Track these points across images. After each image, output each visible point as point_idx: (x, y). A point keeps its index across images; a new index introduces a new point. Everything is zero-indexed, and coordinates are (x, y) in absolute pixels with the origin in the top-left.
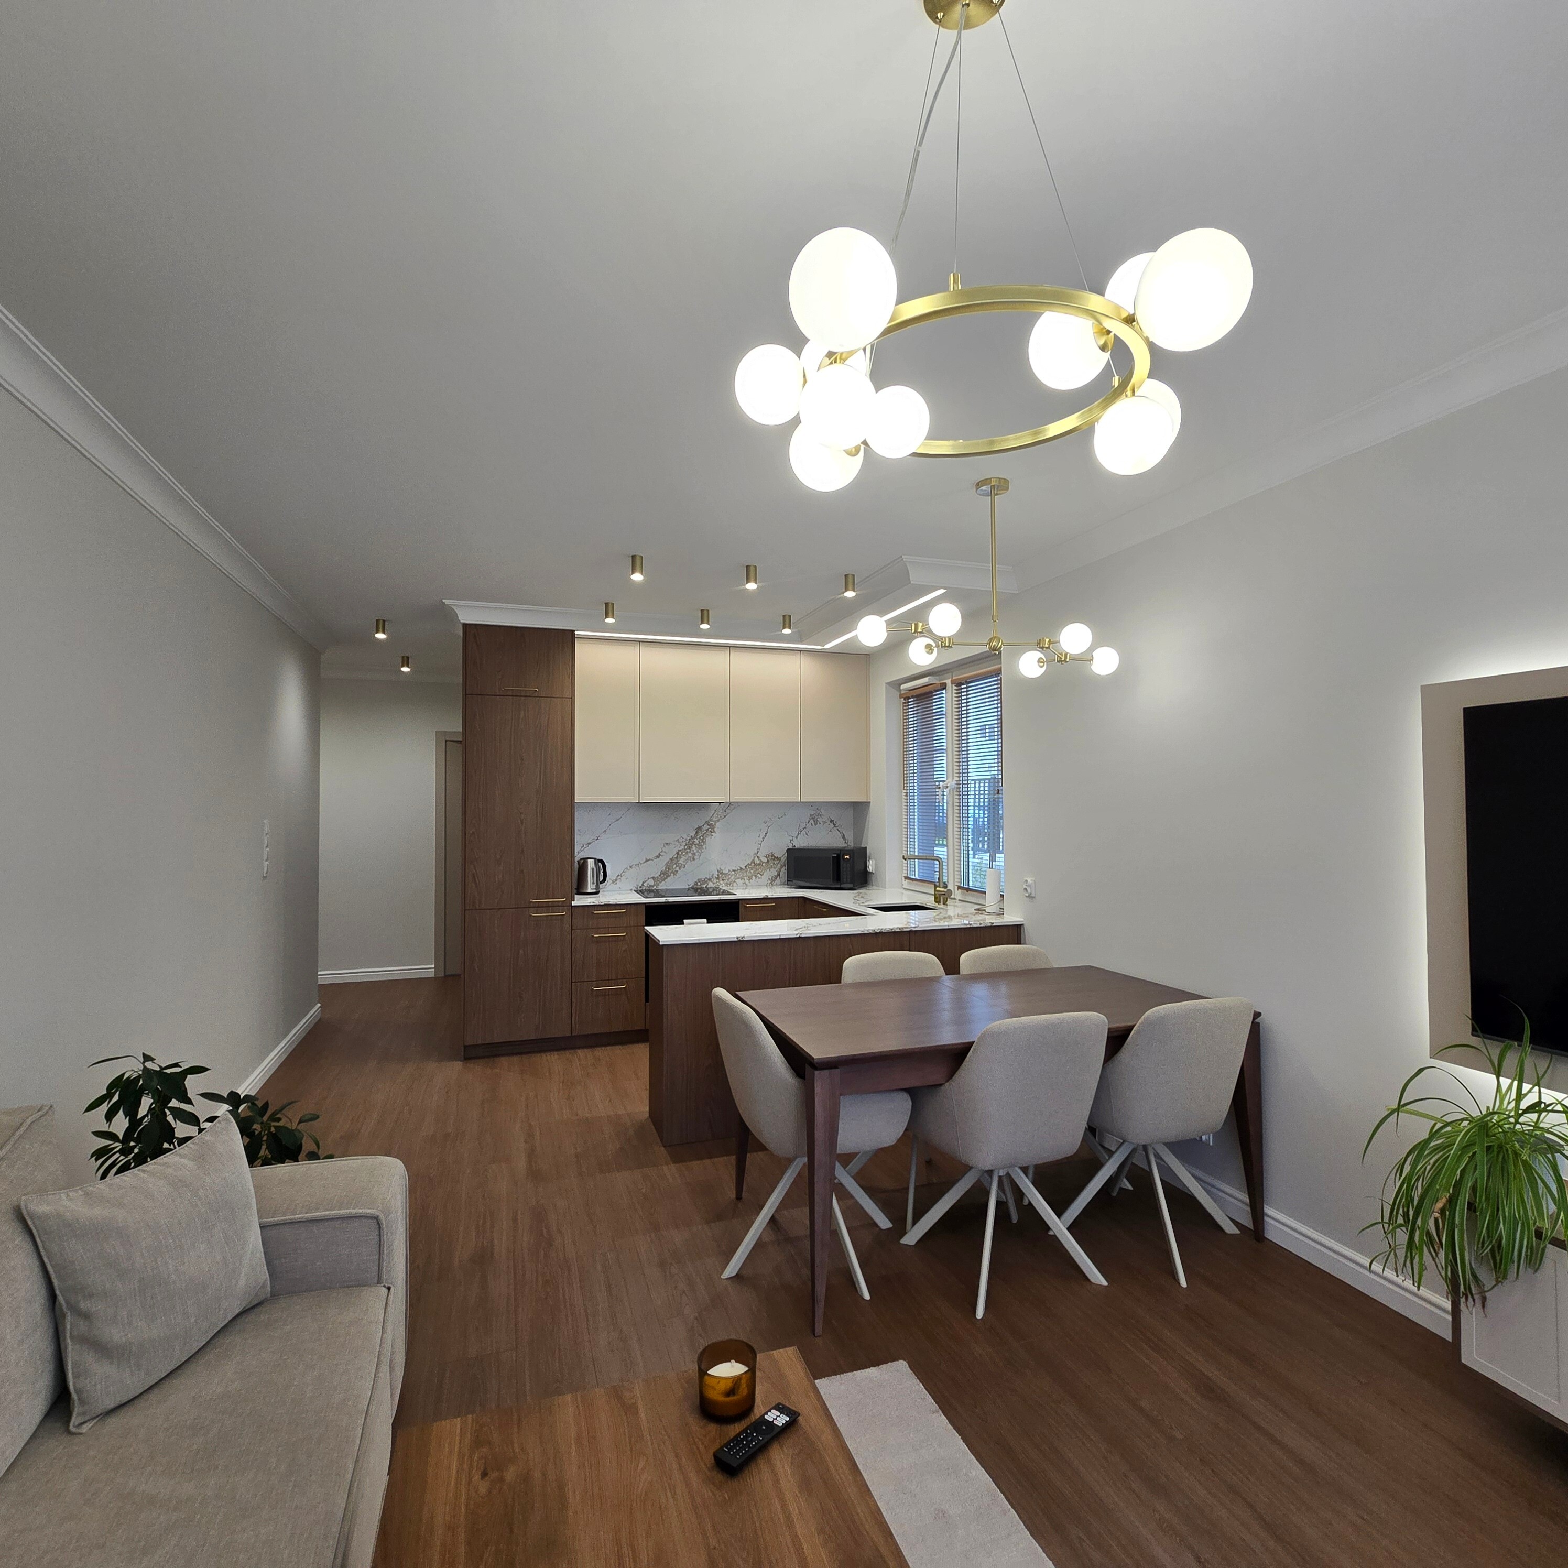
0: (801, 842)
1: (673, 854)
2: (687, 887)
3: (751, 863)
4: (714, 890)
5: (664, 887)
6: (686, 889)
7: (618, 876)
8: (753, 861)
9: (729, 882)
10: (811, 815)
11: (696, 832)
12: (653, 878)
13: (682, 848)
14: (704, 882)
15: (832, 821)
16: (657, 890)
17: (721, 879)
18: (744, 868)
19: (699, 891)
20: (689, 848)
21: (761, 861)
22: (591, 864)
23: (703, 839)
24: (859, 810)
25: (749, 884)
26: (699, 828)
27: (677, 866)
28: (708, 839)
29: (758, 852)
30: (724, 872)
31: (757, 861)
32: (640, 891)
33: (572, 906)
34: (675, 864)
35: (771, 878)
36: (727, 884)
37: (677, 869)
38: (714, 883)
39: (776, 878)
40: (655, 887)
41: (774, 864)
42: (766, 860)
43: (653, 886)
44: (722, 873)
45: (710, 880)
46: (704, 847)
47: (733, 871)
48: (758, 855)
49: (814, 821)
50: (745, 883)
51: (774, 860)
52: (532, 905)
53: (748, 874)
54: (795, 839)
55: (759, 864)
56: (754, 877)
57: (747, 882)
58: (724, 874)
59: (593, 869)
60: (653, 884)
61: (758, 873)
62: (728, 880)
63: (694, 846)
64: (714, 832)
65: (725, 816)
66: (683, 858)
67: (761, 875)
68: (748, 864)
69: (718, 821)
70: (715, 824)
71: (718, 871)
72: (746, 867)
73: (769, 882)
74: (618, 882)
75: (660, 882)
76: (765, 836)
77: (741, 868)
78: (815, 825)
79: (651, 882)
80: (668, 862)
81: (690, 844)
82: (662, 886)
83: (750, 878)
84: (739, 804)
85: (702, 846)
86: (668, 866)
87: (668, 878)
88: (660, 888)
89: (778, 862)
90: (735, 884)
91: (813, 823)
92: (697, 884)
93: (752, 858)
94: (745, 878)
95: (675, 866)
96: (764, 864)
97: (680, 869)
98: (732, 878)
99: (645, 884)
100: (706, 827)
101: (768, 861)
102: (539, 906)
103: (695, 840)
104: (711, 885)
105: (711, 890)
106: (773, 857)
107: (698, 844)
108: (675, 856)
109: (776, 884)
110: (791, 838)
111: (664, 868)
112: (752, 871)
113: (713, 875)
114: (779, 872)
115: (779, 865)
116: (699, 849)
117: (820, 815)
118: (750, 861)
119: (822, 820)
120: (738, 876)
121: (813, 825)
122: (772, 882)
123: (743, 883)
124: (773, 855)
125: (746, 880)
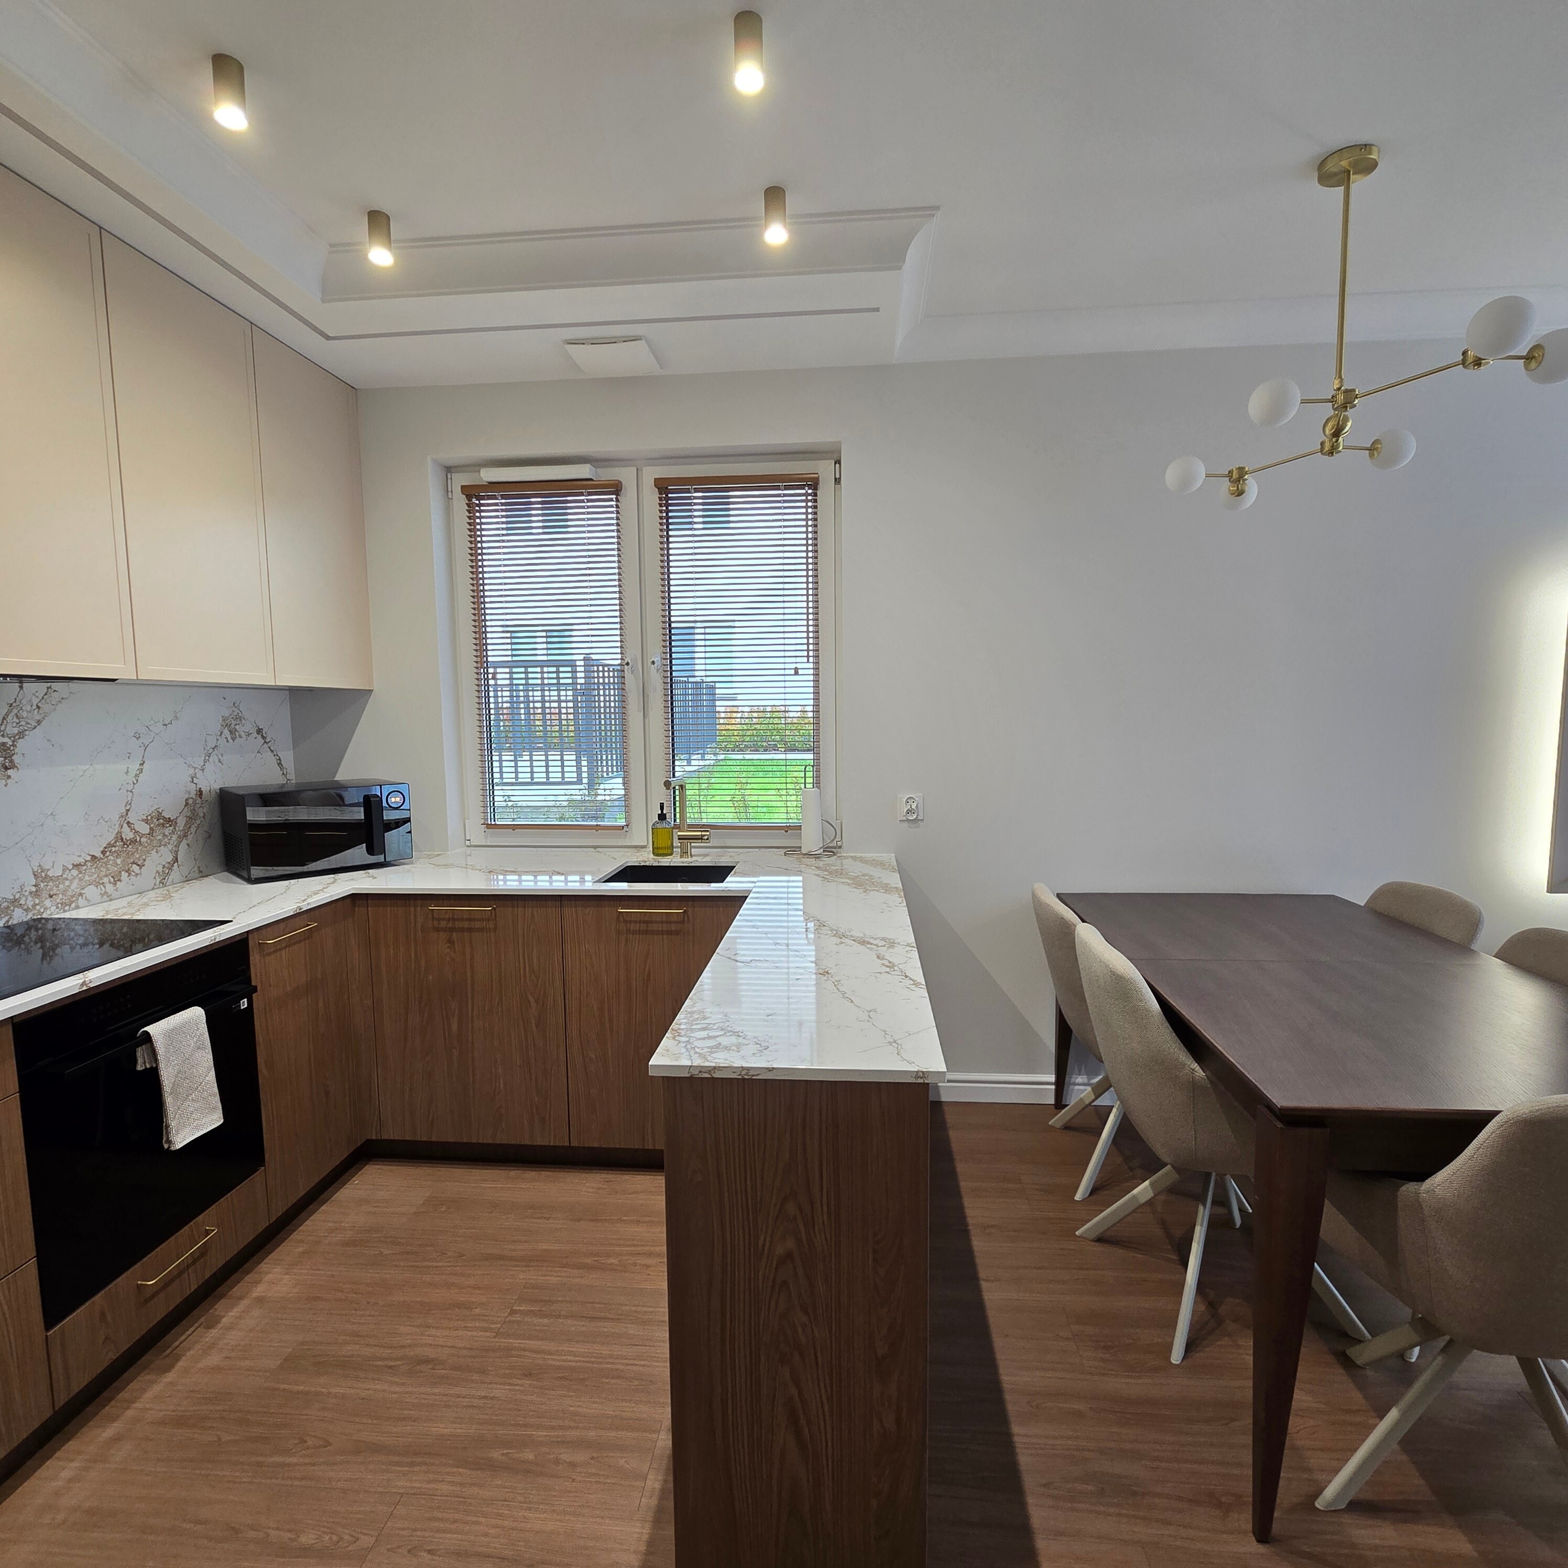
3: (116, 838)
8: (119, 837)
9: (66, 900)
10: (226, 715)
15: (259, 731)
17: (45, 894)
18: (99, 854)
21: (136, 832)
25: (114, 896)
29: (128, 810)
30: (50, 874)
31: (128, 834)
35: (160, 869)
36: (63, 903)
38: (27, 910)
39: (170, 869)
41: (164, 835)
42: (145, 829)
44: (47, 878)
45: (15, 902)
47: (76, 866)
48: (132, 818)
49: (230, 731)
50: (105, 894)
51: (166, 825)
54: (199, 774)
55: (133, 841)
56: (124, 875)
57: (110, 888)
58: (51, 879)
61: (134, 863)
62: (64, 893)
65: (39, 722)
67: (141, 866)
68: (110, 845)
69: (21, 735)
70: (14, 744)
71: (32, 879)
72: (103, 852)
73: (158, 880)
76: (141, 771)
77: (93, 856)
78: (233, 739)
83: (116, 880)
89: (173, 829)
91: (229, 739)
93: (117, 828)
94: (105, 880)
96: (144, 840)
98: (75, 885)
101: (151, 829)
104: (19, 916)
105: (19, 932)
106: (160, 821)
110: (192, 771)
114: (177, 852)
115: (175, 837)
117: (239, 718)
118: (111, 838)
119: (243, 729)
120: (87, 878)
121: (231, 741)
122: (163, 879)
123: (102, 895)
124: (159, 816)
125: (108, 885)
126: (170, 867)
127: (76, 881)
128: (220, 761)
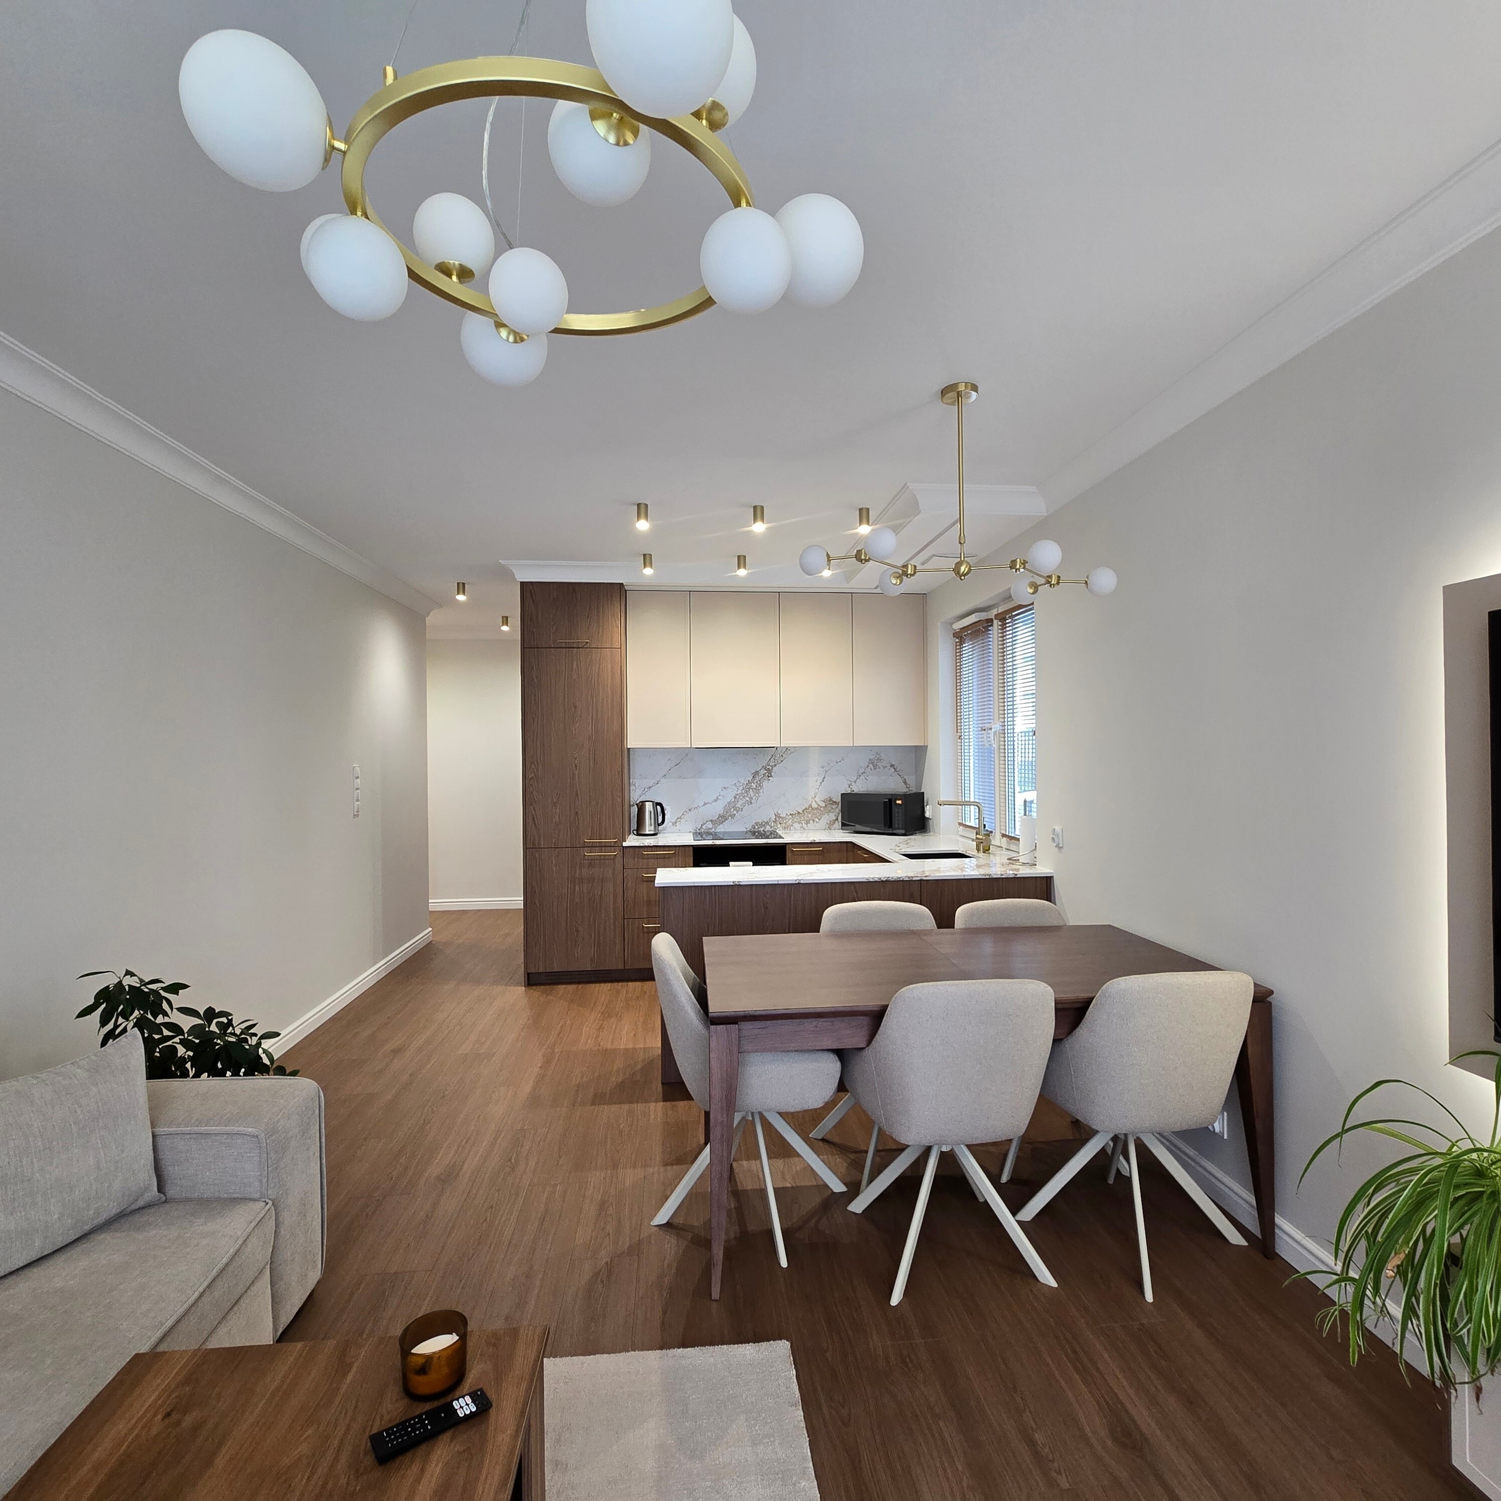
0: (860, 787)
1: (730, 798)
2: (745, 830)
3: (809, 807)
4: (771, 833)
5: (722, 830)
6: (743, 832)
7: (678, 818)
8: (811, 806)
9: (786, 826)
10: (870, 760)
11: (753, 777)
12: (711, 821)
13: (739, 792)
14: (762, 825)
15: (892, 766)
16: (715, 833)
17: (778, 823)
18: (801, 812)
19: (757, 834)
20: (746, 792)
21: (819, 805)
22: (649, 807)
23: (760, 783)
24: (918, 754)
25: (806, 828)
26: (757, 773)
27: (734, 810)
28: (765, 784)
29: (815, 796)
31: (815, 805)
32: (699, 834)
33: (623, 847)
34: (733, 807)
35: (829, 822)
36: (785, 828)
37: (735, 812)
38: (771, 827)
39: (834, 823)
40: (713, 830)
42: (823, 804)
43: (711, 829)
44: (780, 817)
45: (767, 823)
46: (761, 791)
47: (790, 814)
48: (816, 799)
49: (873, 766)
50: (802, 827)
51: (832, 804)
52: (586, 845)
53: (806, 818)
54: (853, 784)
55: (817, 809)
56: (811, 821)
57: (804, 826)
59: (651, 812)
60: (711, 826)
61: (816, 817)
62: (785, 823)
63: (751, 790)
64: (771, 776)
65: (782, 761)
66: (741, 802)
67: (819, 819)
68: (806, 809)
69: (775, 765)
70: (772, 769)
71: (775, 815)
72: (803, 811)
73: (827, 826)
74: (677, 824)
75: (719, 825)
76: (823, 781)
77: (799, 813)
78: (875, 769)
79: (710, 825)
80: (726, 806)
81: (747, 788)
82: (721, 829)
83: (807, 823)
84: (796, 749)
85: (759, 790)
86: (727, 809)
87: (727, 821)
88: (718, 830)
89: (836, 806)
90: (792, 828)
91: (872, 768)
92: (754, 828)
93: (810, 802)
94: (803, 822)
95: (732, 810)
96: (822, 809)
97: (737, 812)
98: (790, 822)
99: (704, 827)
100: (763, 772)
101: (826, 805)
102: (592, 846)
103: (753, 784)
104: (768, 828)
105: (768, 834)
106: (831, 802)
107: (755, 789)
108: (733, 800)
109: (835, 829)
110: (849, 783)
111: (722, 812)
112: (810, 816)
113: (770, 818)
114: (838, 816)
115: (834, 810)
116: (757, 793)
117: (880, 760)
118: (807, 806)
119: (883, 764)
120: (795, 820)
121: (873, 770)
122: (830, 826)
123: (801, 827)
124: (831, 800)
125: (804, 824)
126: (834, 822)
127: (791, 820)
128: (866, 779)
